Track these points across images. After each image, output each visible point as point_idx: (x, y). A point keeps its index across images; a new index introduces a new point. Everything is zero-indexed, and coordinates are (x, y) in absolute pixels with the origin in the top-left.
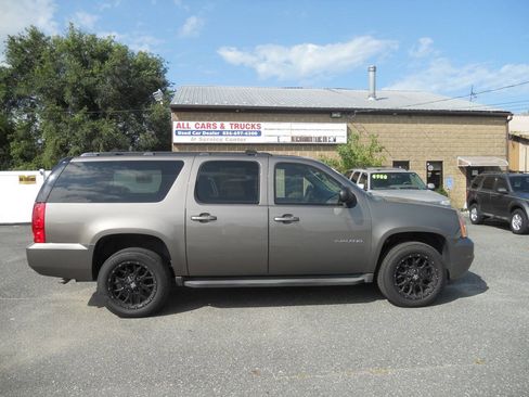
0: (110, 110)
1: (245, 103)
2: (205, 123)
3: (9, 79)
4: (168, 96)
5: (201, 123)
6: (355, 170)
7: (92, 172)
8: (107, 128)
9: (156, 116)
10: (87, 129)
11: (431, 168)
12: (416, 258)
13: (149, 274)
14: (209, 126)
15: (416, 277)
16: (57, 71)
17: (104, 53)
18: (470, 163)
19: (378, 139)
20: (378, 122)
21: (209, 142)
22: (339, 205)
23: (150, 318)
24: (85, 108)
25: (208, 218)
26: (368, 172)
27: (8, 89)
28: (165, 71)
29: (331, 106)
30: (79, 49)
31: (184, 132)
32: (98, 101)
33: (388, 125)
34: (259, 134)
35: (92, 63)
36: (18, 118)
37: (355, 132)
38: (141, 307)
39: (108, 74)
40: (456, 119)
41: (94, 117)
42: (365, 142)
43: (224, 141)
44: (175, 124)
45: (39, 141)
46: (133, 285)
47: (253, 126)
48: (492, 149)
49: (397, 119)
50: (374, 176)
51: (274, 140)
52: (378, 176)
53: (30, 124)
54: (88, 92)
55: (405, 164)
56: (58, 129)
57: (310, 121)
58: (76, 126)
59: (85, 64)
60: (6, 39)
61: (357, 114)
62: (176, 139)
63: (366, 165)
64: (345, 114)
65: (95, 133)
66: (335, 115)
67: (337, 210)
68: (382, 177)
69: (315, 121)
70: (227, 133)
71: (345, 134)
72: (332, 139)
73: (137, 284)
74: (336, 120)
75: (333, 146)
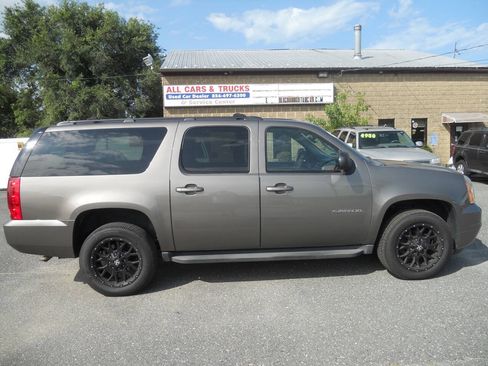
0: (104, 77)
1: (233, 66)
2: (195, 86)
3: (8, 50)
4: (158, 61)
5: (190, 86)
6: (343, 130)
7: (88, 140)
8: (103, 93)
9: (149, 80)
10: (84, 97)
11: (416, 125)
12: (421, 228)
13: (133, 251)
14: (198, 89)
15: (419, 248)
16: (54, 40)
17: (95, 21)
18: (454, 119)
19: (365, 98)
20: (365, 81)
21: (199, 105)
22: (336, 171)
23: (136, 296)
24: (81, 75)
25: (195, 189)
26: (357, 131)
27: (7, 58)
28: (156, 36)
29: (319, 66)
30: (72, 17)
31: (174, 96)
32: (92, 68)
33: (374, 84)
34: (248, 95)
35: (85, 31)
36: (19, 86)
37: (342, 91)
38: (126, 285)
39: (100, 40)
40: (441, 76)
41: (91, 84)
42: (352, 101)
43: (214, 104)
44: (165, 88)
45: (41, 109)
46: (117, 263)
47: (241, 88)
48: (477, 106)
49: (383, 77)
50: (362, 136)
51: (262, 102)
52: (366, 135)
53: (31, 92)
54: (83, 60)
55: (390, 122)
56: (57, 96)
57: (296, 82)
58: (73, 93)
59: (78, 32)
60: (3, 10)
61: (344, 73)
62: (167, 103)
63: (354, 124)
64: (332, 74)
65: (92, 99)
66: (321, 75)
67: (335, 178)
68: (370, 136)
69: (302, 82)
70: (216, 95)
71: (332, 94)
72: (319, 99)
73: (122, 261)
74: (323, 80)
75: (321, 106)
